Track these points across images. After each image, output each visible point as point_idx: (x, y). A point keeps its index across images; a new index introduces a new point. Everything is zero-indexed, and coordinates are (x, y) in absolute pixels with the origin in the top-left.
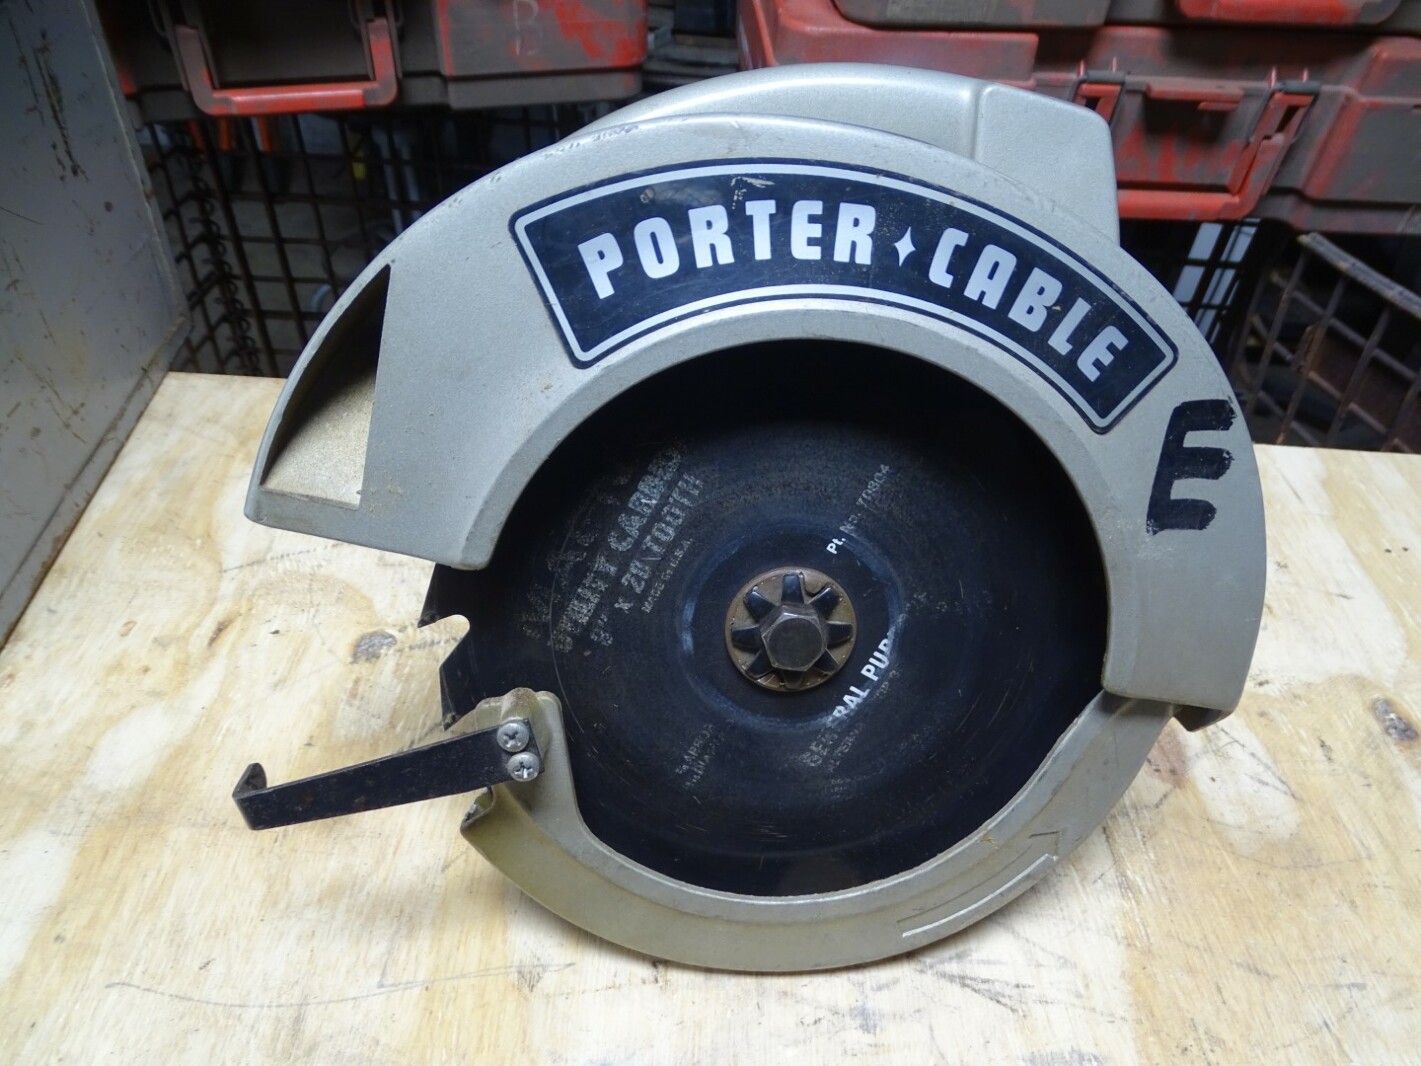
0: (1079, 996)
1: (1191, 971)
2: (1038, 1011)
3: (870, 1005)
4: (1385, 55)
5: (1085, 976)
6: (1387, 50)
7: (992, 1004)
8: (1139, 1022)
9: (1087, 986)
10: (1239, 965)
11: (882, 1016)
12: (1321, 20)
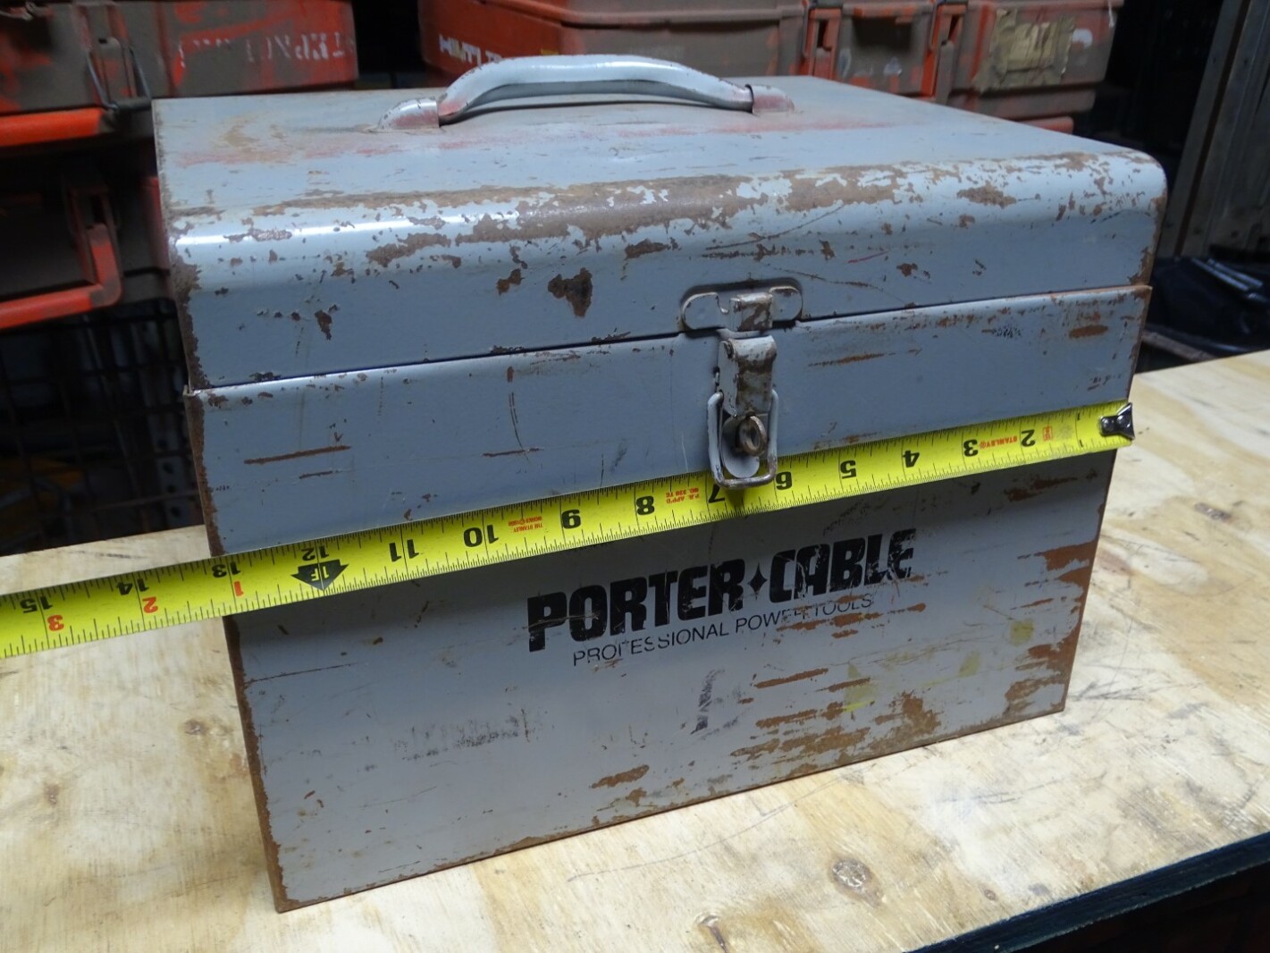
0: (1169, 682)
1: (1213, 653)
2: (1154, 695)
3: (1065, 724)
5: (1164, 673)
7: (1128, 701)
8: (1208, 683)
9: (1169, 676)
10: (1234, 643)
11: (1077, 726)
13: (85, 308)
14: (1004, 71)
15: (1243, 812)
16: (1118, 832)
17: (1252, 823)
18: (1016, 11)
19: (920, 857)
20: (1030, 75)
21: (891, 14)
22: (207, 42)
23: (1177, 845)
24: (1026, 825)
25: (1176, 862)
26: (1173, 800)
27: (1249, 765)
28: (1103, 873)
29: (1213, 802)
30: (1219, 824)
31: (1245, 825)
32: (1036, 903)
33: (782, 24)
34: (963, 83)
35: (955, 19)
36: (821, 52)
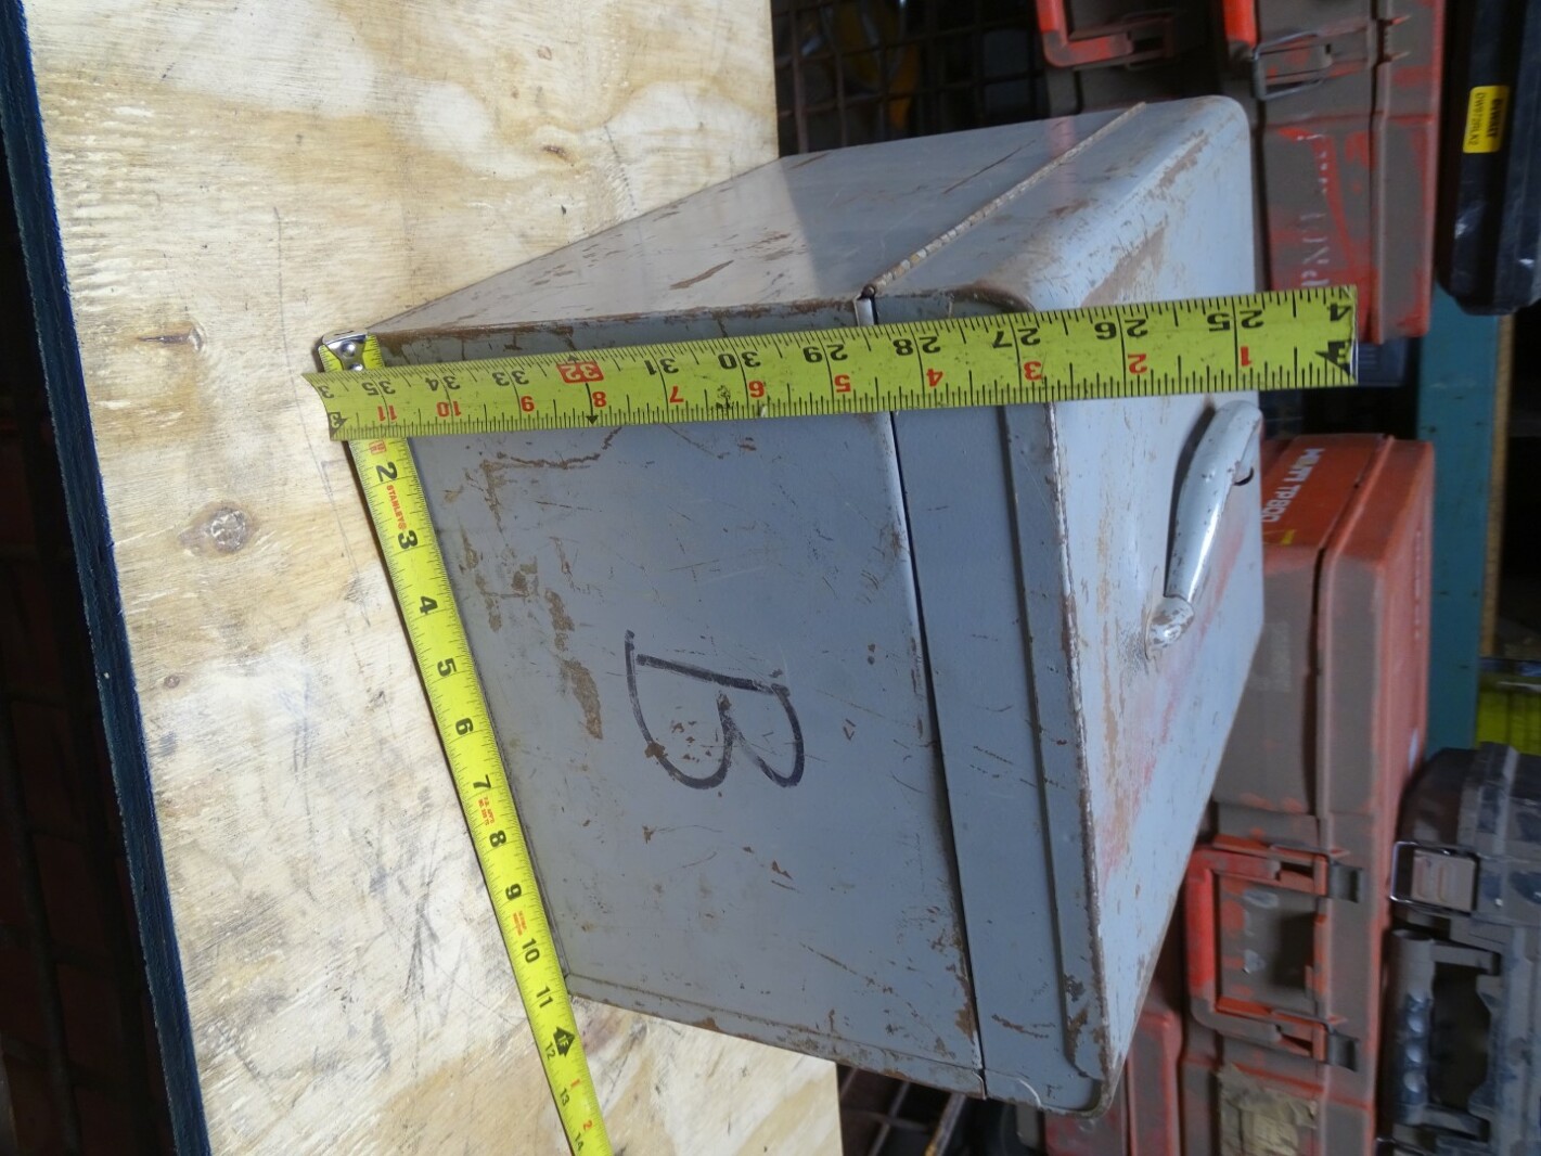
0: (425, 1035)
1: (457, 1111)
2: (410, 1009)
3: (388, 880)
4: (1166, 1025)
5: (438, 1035)
6: (1171, 1025)
7: (406, 973)
8: (417, 1087)
9: (432, 1039)
10: (467, 1144)
11: (383, 893)
12: (1192, 969)
13: (1043, 24)
14: (1241, 1106)
15: (231, 1052)
16: (229, 879)
17: (214, 1057)
18: (1314, 1127)
19: (236, 622)
20: (1236, 1141)
21: (1317, 961)
22: (1324, 167)
23: (200, 946)
24: (259, 769)
25: (177, 934)
26: (262, 968)
27: (295, 1088)
28: (178, 834)
29: (250, 1019)
30: (220, 1013)
31: (213, 1046)
32: (152, 734)
33: (1311, 818)
34: (1230, 1053)
35: (1307, 1045)
36: (1276, 866)
